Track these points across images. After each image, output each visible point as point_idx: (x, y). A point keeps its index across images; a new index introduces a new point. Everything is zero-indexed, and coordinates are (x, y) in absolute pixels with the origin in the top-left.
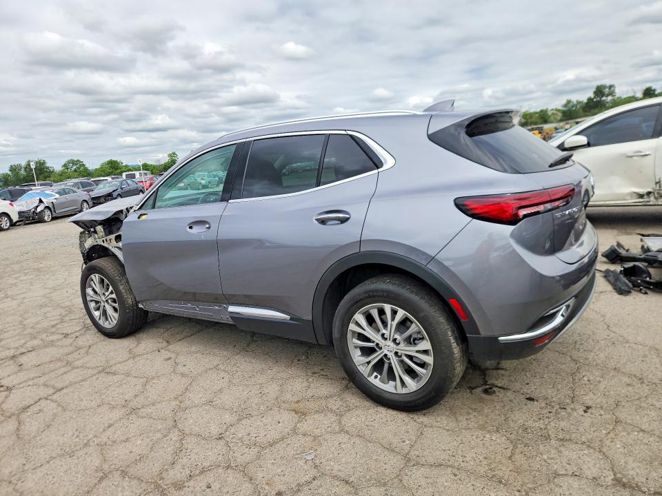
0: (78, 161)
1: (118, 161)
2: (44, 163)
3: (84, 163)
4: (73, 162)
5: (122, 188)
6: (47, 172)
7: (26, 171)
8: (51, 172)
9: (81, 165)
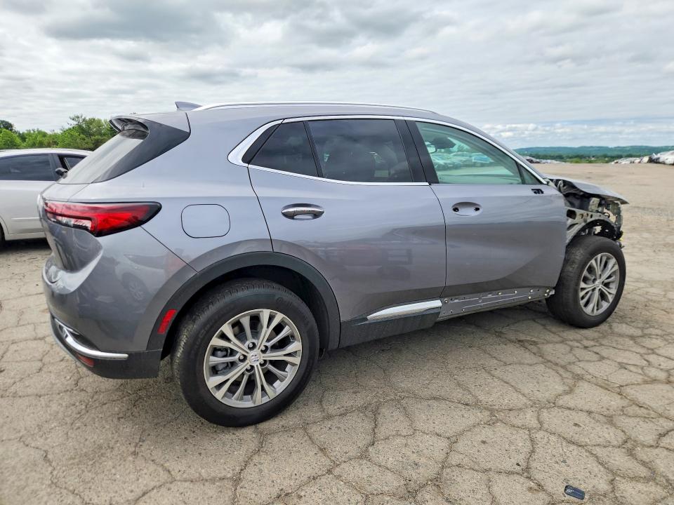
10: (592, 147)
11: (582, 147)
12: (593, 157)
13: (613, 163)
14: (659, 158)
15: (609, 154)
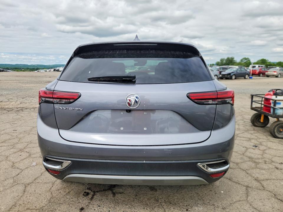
0: (248, 58)
1: (266, 60)
2: (233, 58)
3: (250, 59)
4: (245, 59)
5: (237, 72)
6: (233, 62)
7: (226, 61)
8: (235, 62)
9: (248, 60)
10: (21, 64)
11: (17, 64)
12: (23, 69)
13: (36, 71)
14: (59, 70)
15: (29, 68)
